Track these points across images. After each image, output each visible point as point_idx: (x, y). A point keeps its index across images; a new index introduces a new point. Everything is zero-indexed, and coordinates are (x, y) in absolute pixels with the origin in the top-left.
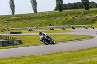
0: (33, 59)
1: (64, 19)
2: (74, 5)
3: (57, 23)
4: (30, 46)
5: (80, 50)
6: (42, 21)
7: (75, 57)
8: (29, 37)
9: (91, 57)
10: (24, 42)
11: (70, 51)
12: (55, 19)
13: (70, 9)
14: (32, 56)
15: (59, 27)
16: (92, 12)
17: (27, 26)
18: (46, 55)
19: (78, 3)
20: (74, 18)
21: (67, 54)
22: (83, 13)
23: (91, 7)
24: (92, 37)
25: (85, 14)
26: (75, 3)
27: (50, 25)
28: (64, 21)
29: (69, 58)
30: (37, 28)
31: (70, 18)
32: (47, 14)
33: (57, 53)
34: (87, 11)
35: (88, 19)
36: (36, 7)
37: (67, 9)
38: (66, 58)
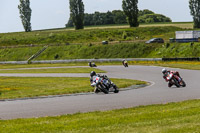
0: (21, 125)
1: (86, 45)
2: (108, 17)
3: (71, 53)
4: (15, 99)
5: (117, 111)
6: (41, 49)
7: (107, 125)
8: (13, 80)
9: (140, 126)
10: (4, 92)
11: (97, 113)
12: (68, 44)
13: (98, 24)
14: (18, 121)
15: (75, 62)
16: (145, 31)
17: (10, 58)
18: (47, 119)
19: (115, 11)
20: (106, 43)
21: (91, 117)
22: (125, 34)
23: (143, 22)
24: (143, 84)
25: (129, 35)
26: (109, 12)
27: (57, 57)
28: (86, 50)
29: (94, 126)
30: (29, 63)
31: (98, 43)
32: (51, 35)
33: (70, 116)
34: (134, 29)
35: (135, 47)
36: (29, 20)
37: (93, 24)
38: (88, 127)
